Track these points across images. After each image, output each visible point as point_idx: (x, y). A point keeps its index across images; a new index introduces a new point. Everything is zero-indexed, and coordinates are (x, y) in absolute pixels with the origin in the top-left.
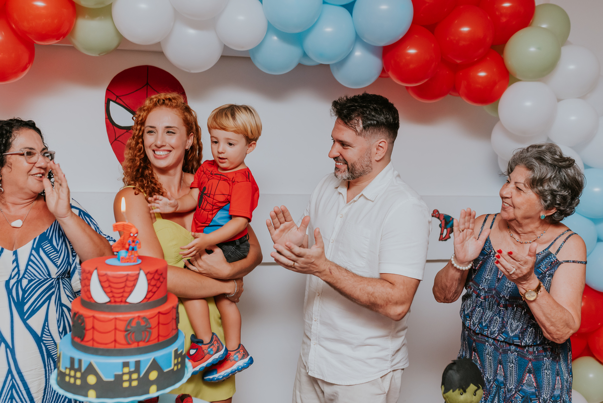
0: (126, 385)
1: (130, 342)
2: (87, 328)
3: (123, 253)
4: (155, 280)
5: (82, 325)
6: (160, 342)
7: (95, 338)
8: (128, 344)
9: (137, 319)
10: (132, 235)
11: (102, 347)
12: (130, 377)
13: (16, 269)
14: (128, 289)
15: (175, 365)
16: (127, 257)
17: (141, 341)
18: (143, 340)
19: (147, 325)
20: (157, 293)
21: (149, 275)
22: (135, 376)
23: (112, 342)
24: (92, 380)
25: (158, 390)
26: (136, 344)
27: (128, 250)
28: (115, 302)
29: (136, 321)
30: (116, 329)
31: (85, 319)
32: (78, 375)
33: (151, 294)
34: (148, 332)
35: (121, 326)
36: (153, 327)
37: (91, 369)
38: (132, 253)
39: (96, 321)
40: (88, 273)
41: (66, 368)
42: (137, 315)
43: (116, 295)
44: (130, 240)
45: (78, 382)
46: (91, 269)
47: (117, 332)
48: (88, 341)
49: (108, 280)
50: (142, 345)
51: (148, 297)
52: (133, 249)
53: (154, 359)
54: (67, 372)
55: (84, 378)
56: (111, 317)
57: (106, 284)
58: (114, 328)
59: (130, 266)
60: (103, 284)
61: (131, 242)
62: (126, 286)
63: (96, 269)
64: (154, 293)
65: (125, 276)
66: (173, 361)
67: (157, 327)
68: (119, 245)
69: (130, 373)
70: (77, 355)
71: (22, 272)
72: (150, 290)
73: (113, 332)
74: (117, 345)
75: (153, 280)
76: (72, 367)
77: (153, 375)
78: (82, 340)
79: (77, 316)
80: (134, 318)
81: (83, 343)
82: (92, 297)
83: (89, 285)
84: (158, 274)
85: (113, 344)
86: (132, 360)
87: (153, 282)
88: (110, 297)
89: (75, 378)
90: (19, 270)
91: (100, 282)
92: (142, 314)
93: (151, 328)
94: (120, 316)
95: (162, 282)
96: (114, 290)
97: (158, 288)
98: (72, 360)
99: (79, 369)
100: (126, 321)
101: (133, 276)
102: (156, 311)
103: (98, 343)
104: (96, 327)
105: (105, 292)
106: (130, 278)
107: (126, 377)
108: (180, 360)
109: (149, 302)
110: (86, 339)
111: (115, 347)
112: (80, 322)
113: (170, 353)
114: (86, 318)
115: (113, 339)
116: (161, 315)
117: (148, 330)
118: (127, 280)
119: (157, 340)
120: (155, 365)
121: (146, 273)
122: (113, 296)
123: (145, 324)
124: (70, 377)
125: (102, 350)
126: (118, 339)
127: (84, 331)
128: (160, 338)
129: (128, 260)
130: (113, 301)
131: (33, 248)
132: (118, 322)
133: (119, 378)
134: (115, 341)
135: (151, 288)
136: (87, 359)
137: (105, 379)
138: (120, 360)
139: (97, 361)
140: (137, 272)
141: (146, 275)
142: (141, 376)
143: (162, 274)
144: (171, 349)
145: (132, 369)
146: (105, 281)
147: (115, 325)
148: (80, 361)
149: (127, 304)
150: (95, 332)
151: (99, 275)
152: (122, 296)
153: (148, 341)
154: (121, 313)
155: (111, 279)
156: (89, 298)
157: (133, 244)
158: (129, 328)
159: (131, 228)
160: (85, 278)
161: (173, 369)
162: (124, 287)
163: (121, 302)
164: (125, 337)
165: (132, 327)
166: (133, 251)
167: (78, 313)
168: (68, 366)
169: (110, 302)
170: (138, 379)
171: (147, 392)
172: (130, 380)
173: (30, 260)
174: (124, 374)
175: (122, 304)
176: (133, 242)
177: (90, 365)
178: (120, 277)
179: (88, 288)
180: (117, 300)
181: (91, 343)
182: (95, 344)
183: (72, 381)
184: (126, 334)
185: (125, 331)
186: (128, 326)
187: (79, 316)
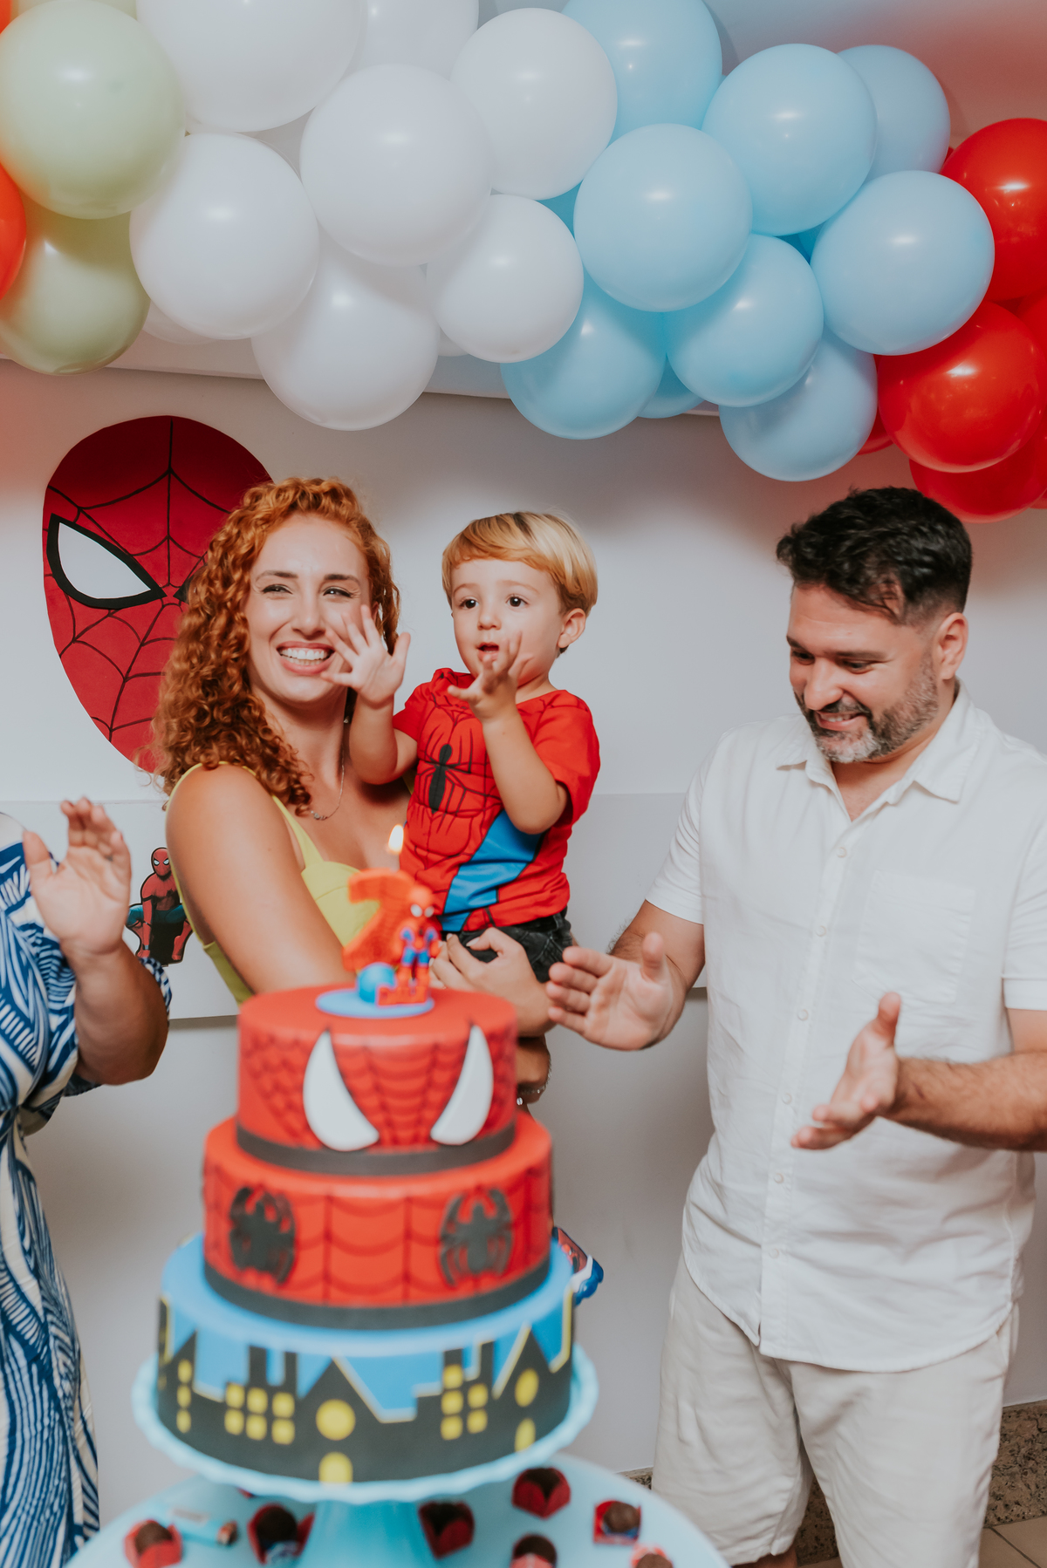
0: (451, 1429)
1: (455, 1281)
2: (304, 1237)
3: (377, 975)
5: (283, 1229)
7: (334, 1270)
8: (449, 1285)
9: (474, 1194)
10: (417, 911)
11: (357, 1303)
12: (465, 1400)
14: (434, 1096)
16: (400, 986)
17: (484, 1272)
19: (500, 1216)
21: (494, 1042)
22: (478, 1396)
23: (395, 1282)
24: (335, 1419)
25: (537, 1437)
26: (470, 1284)
28: (395, 1141)
29: (472, 1204)
30: (408, 1235)
31: (292, 1207)
32: (284, 1405)
34: (504, 1240)
35: (428, 1223)
36: (513, 1222)
37: (333, 1384)
39: (335, 1210)
40: (288, 1048)
41: (228, 1384)
42: (471, 1183)
43: (398, 1119)
44: (411, 929)
46: (305, 1035)
47: (413, 1245)
48: (307, 1284)
49: (372, 1068)
50: (488, 1287)
51: (490, 1119)
53: (531, 1333)
54: (235, 1397)
55: (305, 1414)
56: (393, 1192)
57: (364, 1083)
58: (398, 1229)
60: (355, 1081)
61: (412, 934)
62: (430, 1084)
63: (328, 1031)
64: (502, 1103)
65: (427, 1051)
66: (567, 1333)
68: (364, 950)
69: (465, 1388)
70: (278, 1338)
72: (498, 1092)
73: (401, 1245)
74: (413, 1291)
75: (502, 1060)
76: (256, 1380)
77: (527, 1389)
78: (284, 1281)
79: (257, 1198)
80: (466, 1196)
81: (287, 1294)
82: (307, 1129)
83: (299, 1088)
85: (398, 1291)
86: (471, 1335)
88: (377, 1126)
89: (270, 1417)
91: (344, 1075)
93: (509, 1227)
94: (422, 1191)
96: (389, 1101)
98: (258, 1358)
99: (289, 1385)
100: (443, 1204)
101: (451, 1051)
102: (519, 1166)
103: (345, 1287)
104: (336, 1232)
105: (364, 1110)
106: (442, 1058)
107: (452, 1403)
109: (493, 1133)
110: (298, 1277)
111: (406, 1298)
112: (271, 1217)
113: (560, 1306)
114: (297, 1202)
115: (400, 1271)
117: (505, 1232)
118: (434, 1064)
120: (533, 1356)
121: (488, 1034)
122: (389, 1124)
123: (496, 1215)
124: (245, 1411)
125: (365, 1312)
127: (292, 1249)
130: (387, 1135)
132: (416, 1211)
133: (430, 1408)
134: (407, 1278)
136: (315, 1347)
137: (384, 1416)
138: (431, 1344)
139: (351, 1351)
140: (462, 1034)
141: (488, 1039)
142: (497, 1392)
145: (473, 1371)
146: (362, 1073)
147: (408, 1224)
148: (291, 1359)
149: (432, 1149)
150: (336, 1253)
151: (337, 1051)
152: (419, 1122)
153: (507, 1271)
155: (381, 1064)
156: (292, 1133)
157: (418, 943)
158: (452, 1231)
159: (409, 890)
160: (280, 1062)
162: (423, 1091)
163: (415, 1140)
164: (440, 1264)
165: (459, 1227)
167: (261, 1186)
168: (239, 1374)
169: (379, 1143)
170: (491, 1407)
171: (510, 1451)
172: (465, 1412)
174: (446, 1391)
175: (419, 1149)
176: (420, 934)
177: (331, 1371)
178: (413, 1055)
179: (295, 1098)
180: (404, 1134)
181: (318, 1290)
182: (335, 1293)
183: (256, 1428)
184: (442, 1250)
185: (439, 1241)
186: (451, 1221)
187: (266, 1199)
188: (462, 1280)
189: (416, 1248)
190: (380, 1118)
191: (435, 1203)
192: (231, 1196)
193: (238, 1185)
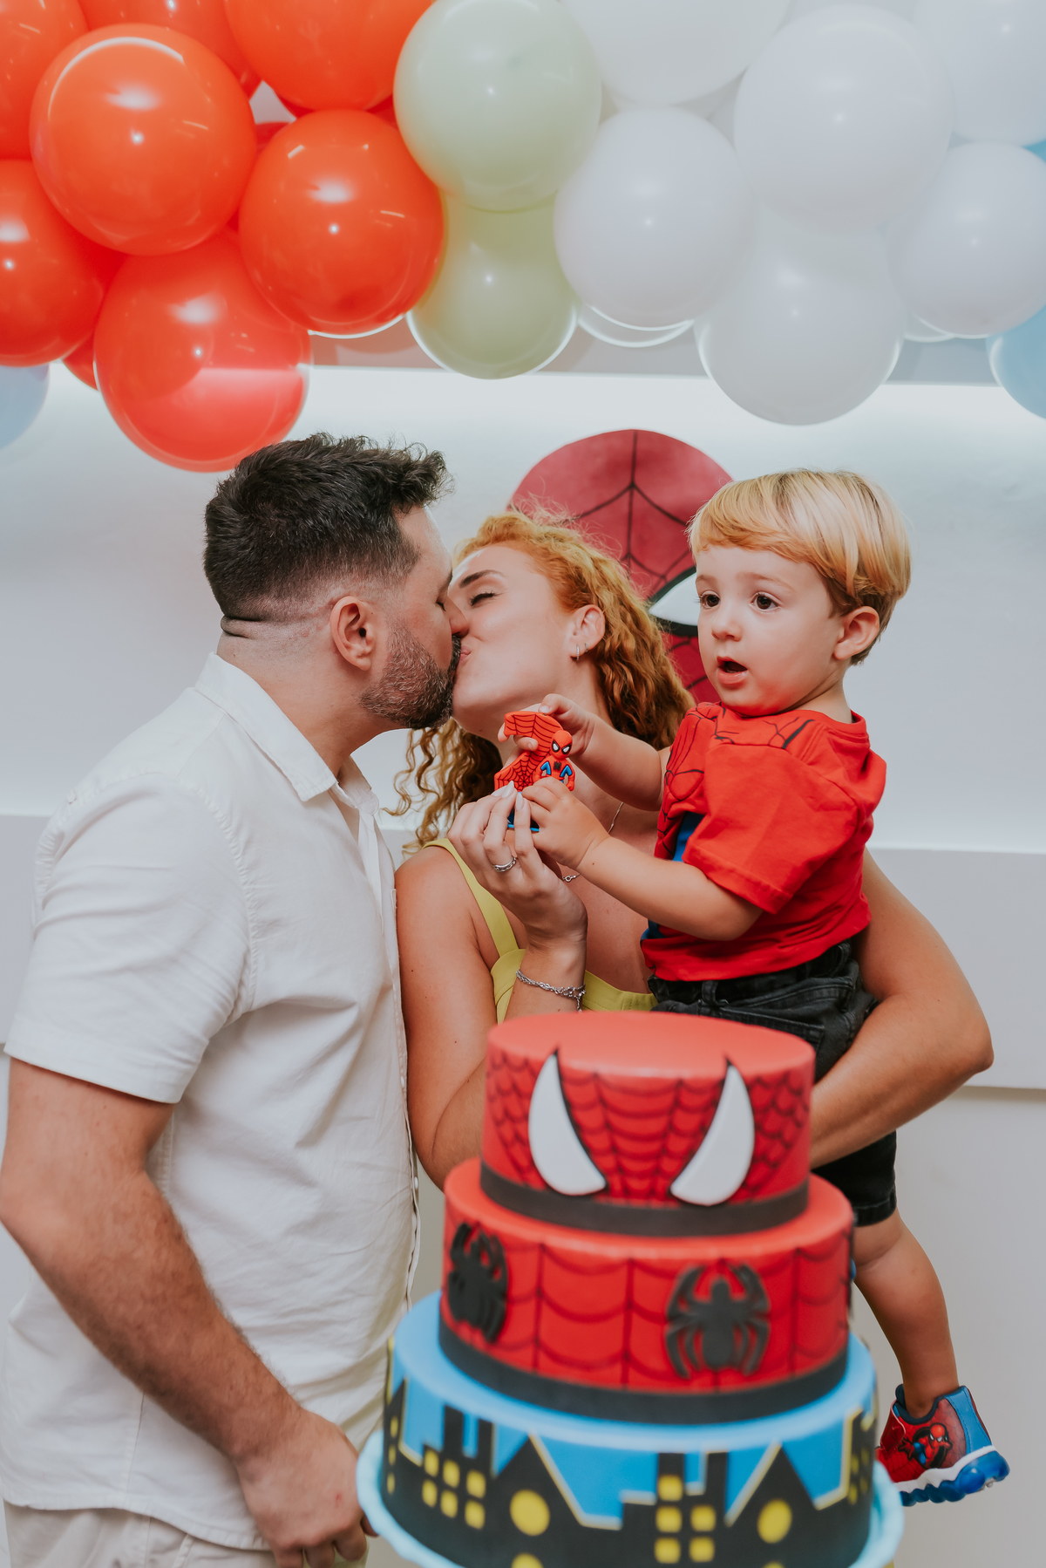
0: (667, 1551)
1: (686, 1369)
2: (515, 1293)
4: (779, 1111)
5: (497, 1279)
6: (797, 1375)
7: (544, 1335)
11: (570, 1377)
12: (686, 1521)
14: (677, 1144)
17: (728, 1370)
18: (736, 1362)
19: (751, 1301)
20: (783, 1167)
21: (758, 1089)
22: (704, 1519)
23: (613, 1360)
24: (529, 1513)
26: (708, 1379)
28: (627, 1193)
30: (630, 1306)
32: (476, 1485)
33: (764, 1170)
34: (754, 1330)
35: (650, 1293)
37: (528, 1468)
39: (548, 1263)
40: (520, 1069)
41: (425, 1448)
42: (710, 1250)
43: (631, 1166)
46: (534, 1054)
47: (636, 1319)
49: (602, 1101)
50: (730, 1384)
51: (754, 1182)
53: (782, 1452)
54: (432, 1465)
55: (497, 1503)
56: (615, 1250)
57: (591, 1118)
58: (619, 1298)
60: (584, 1117)
62: (671, 1128)
63: (556, 1053)
64: (777, 1167)
65: (667, 1088)
66: (846, 1463)
67: (790, 1313)
69: (686, 1505)
70: (478, 1402)
72: (760, 1149)
73: (621, 1318)
74: (633, 1374)
75: (771, 1113)
76: (451, 1448)
77: (775, 1522)
81: (494, 1355)
82: (532, 1165)
83: (525, 1117)
84: (793, 1091)
85: (617, 1370)
86: (698, 1442)
87: (773, 1121)
88: (604, 1172)
89: (463, 1496)
91: (569, 1105)
92: (733, 1250)
93: (764, 1314)
94: (648, 1252)
95: (796, 1124)
96: (624, 1144)
97: (789, 1147)
98: (453, 1420)
99: (481, 1462)
100: (673, 1275)
101: (700, 1091)
102: (785, 1243)
103: (555, 1357)
104: (551, 1290)
105: (590, 1150)
106: (688, 1100)
107: (669, 1520)
109: (759, 1200)
110: (508, 1336)
111: (624, 1381)
114: (512, 1249)
115: (616, 1346)
116: (802, 1263)
117: (758, 1322)
118: (678, 1104)
120: (781, 1480)
121: (749, 1082)
122: (618, 1169)
123: (744, 1298)
124: (441, 1486)
125: (575, 1390)
127: (502, 1305)
128: (799, 1359)
130: (617, 1186)
132: (640, 1278)
133: (640, 1520)
134: (626, 1358)
135: (766, 1144)
136: (514, 1421)
137: (588, 1518)
138: (646, 1440)
139: (550, 1432)
140: (715, 1075)
141: (749, 1087)
142: (730, 1519)
144: (840, 1410)
145: (696, 1487)
146: (589, 1106)
147: (629, 1292)
148: (485, 1428)
149: (672, 1206)
150: (546, 1310)
151: (563, 1077)
152: (657, 1172)
153: (760, 1372)
154: (650, 1239)
155: (612, 1097)
156: (519, 1171)
158: (683, 1309)
160: (506, 1085)
161: (845, 1499)
162: (662, 1136)
163: (650, 1194)
165: (693, 1305)
168: (436, 1441)
169: (606, 1191)
170: (718, 1534)
172: (686, 1535)
174: (661, 1503)
175: (655, 1205)
177: (526, 1450)
178: (652, 1090)
179: (520, 1127)
180: (635, 1184)
181: (527, 1354)
182: (545, 1361)
183: (449, 1505)
184: (669, 1330)
185: (668, 1318)
186: (682, 1296)
187: (481, 1241)
188: (697, 1373)
189: (637, 1320)
190: (609, 1162)
191: (663, 1272)
192: (453, 1232)
193: (459, 1222)
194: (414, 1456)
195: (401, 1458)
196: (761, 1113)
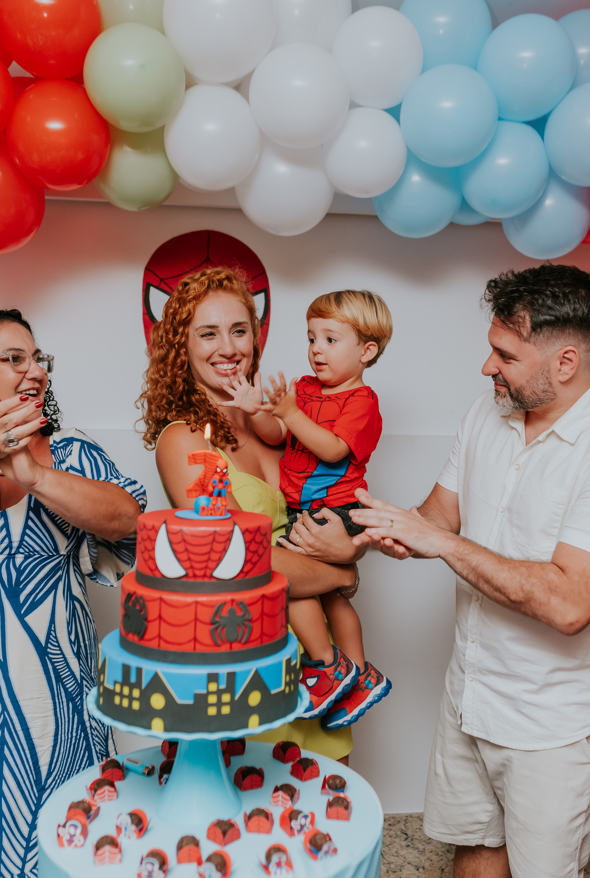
0: (212, 711)
1: (219, 643)
2: (150, 618)
3: (203, 500)
4: (256, 543)
5: (142, 613)
6: (264, 644)
7: (162, 634)
8: (216, 645)
9: (230, 603)
10: (219, 470)
11: (173, 648)
12: (219, 699)
13: (7, 541)
14: (215, 556)
15: (287, 684)
16: (211, 506)
17: (236, 641)
18: (239, 639)
19: (245, 615)
20: (258, 565)
21: (247, 533)
22: (226, 697)
23: (189, 641)
24: (158, 701)
25: (261, 723)
26: (228, 645)
27: (211, 495)
28: (195, 576)
29: (228, 607)
30: (196, 619)
31: (146, 603)
32: (136, 693)
33: (249, 566)
34: (246, 627)
35: (206, 615)
36: (254, 619)
37: (157, 684)
38: (217, 500)
39: (163, 605)
40: (150, 530)
41: (115, 682)
42: (229, 597)
43: (196, 565)
44: (217, 477)
45: (136, 705)
46: (156, 524)
47: (198, 624)
48: (150, 639)
49: (184, 541)
50: (237, 647)
51: (245, 570)
52: (219, 495)
53: (257, 672)
54: (118, 688)
55: (145, 698)
56: (189, 599)
57: (181, 547)
58: (193, 617)
59: (216, 520)
60: (176, 547)
61: (217, 482)
62: (212, 550)
63: (165, 522)
64: (254, 564)
65: (210, 535)
66: (284, 678)
67: (260, 621)
68: (197, 488)
69: (219, 693)
70: (134, 662)
71: (15, 545)
72: (249, 558)
73: (193, 624)
74: (198, 645)
75: (253, 543)
76: (126, 681)
77: (255, 698)
78: (142, 638)
79: (133, 598)
80: (225, 603)
81: (143, 643)
82: (157, 568)
83: (154, 549)
84: (261, 534)
85: (192, 644)
86: (223, 670)
87: (253, 547)
88: (186, 569)
89: (131, 698)
90: (10, 542)
91: (171, 543)
92: (238, 597)
93: (251, 621)
94: (203, 599)
95: (265, 548)
96: (192, 557)
97: (261, 556)
98: (126, 669)
99: (138, 684)
100: (213, 607)
101: (223, 535)
102: (258, 593)
103: (167, 642)
104: (164, 615)
105: (179, 560)
106: (219, 539)
107: (212, 699)
108: (293, 676)
109: (247, 578)
110: (147, 637)
111: (195, 649)
112: (138, 608)
113: (280, 663)
114: (148, 601)
115: (192, 636)
116: (265, 601)
117: (247, 623)
118: (214, 540)
119: (259, 641)
120: (257, 682)
121: (243, 530)
122: (192, 567)
123: (241, 614)
124: (121, 695)
125: (175, 653)
126: (198, 637)
127: (146, 623)
128: (265, 638)
129: (213, 512)
130: (191, 574)
131: (29, 508)
132: (199, 608)
133: (201, 700)
134: (195, 639)
135: (250, 555)
136: (150, 668)
137: (179, 701)
138: (203, 671)
139: (166, 671)
140: (230, 529)
141: (244, 532)
142: (237, 697)
143: (265, 535)
144: (282, 657)
145: (223, 686)
146: (179, 543)
147: (196, 614)
148: (139, 671)
149: (213, 581)
150: (163, 624)
151: (168, 532)
152: (207, 567)
153: (248, 642)
154: (204, 594)
155: (189, 539)
156: (151, 570)
157: (220, 486)
158: (217, 619)
159: (217, 460)
160: (145, 537)
161: (284, 691)
162: (209, 553)
163: (205, 576)
164: (212, 634)
165: (221, 618)
166: (219, 499)
167: (135, 593)
168: (119, 678)
169: (186, 576)
170: (232, 703)
171: (245, 726)
172: (219, 704)
173: (26, 526)
174: (209, 693)
175: (206, 580)
176: (221, 481)
177: (156, 677)
178: (204, 536)
179: (151, 553)
180: (198, 573)
181: (156, 641)
182: (162, 643)
183: (125, 703)
184: (212, 627)
185: (212, 624)
186: (216, 614)
187: (136, 599)
188: (224, 643)
190: (188, 564)
191: (209, 606)
192: (124, 597)
193: (127, 593)
194: (111, 687)
195: (105, 689)
196: (248, 544)
